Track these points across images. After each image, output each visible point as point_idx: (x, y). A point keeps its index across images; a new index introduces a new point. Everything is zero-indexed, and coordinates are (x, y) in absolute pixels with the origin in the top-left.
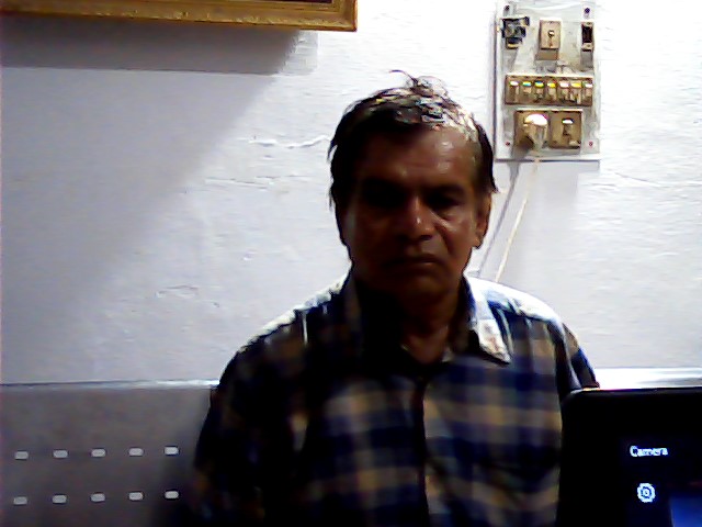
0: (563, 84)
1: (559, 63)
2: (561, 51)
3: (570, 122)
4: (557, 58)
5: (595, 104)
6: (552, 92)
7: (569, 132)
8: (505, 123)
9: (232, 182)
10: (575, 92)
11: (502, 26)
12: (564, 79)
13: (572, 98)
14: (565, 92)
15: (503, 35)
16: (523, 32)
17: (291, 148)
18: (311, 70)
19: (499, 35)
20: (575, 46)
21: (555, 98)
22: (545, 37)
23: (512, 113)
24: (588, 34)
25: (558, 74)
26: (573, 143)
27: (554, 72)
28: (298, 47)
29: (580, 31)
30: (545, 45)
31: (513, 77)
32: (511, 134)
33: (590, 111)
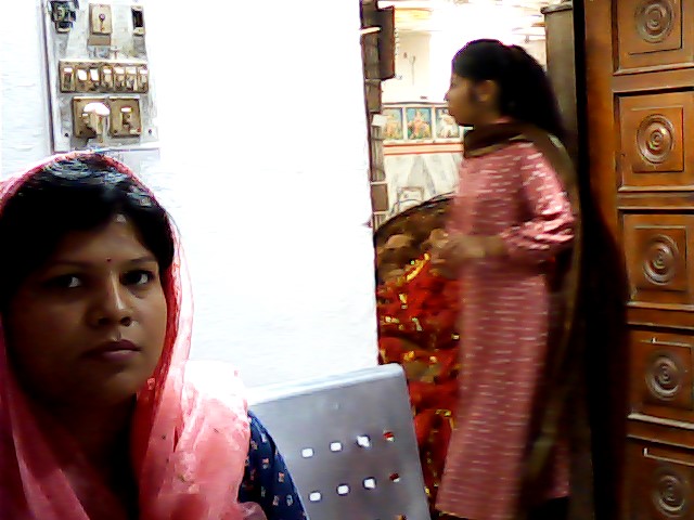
0: (119, 70)
1: (113, 48)
2: (113, 36)
3: (128, 110)
4: (109, 44)
5: (152, 91)
6: (108, 79)
7: (128, 120)
8: (62, 114)
10: (131, 79)
11: (50, 9)
12: (118, 65)
13: (129, 85)
14: (121, 78)
15: (53, 18)
16: (73, 15)
19: (48, 18)
20: (126, 30)
21: (111, 85)
22: (96, 21)
23: (68, 102)
24: (138, 18)
25: (112, 60)
26: (133, 131)
27: (107, 57)
29: (130, 15)
30: (97, 30)
31: (67, 63)
32: (69, 124)
33: (146, 98)
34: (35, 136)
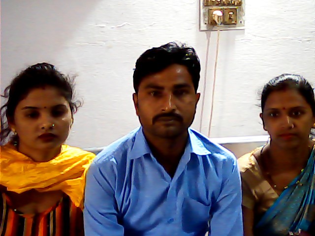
3: (232, 13)
5: (243, 5)
6: (224, 0)
7: (232, 17)
8: (204, 15)
9: (87, 44)
10: (234, 0)
13: (233, 2)
17: (112, 28)
21: (225, 3)
23: (207, 10)
26: (233, 22)
32: (207, 19)
33: (241, 8)
34: (193, 24)
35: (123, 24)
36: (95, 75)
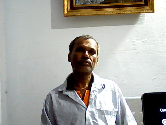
9: (126, 51)
17: (140, 42)
18: (144, 23)
28: (140, 18)
35: (146, 40)
36: (130, 69)
